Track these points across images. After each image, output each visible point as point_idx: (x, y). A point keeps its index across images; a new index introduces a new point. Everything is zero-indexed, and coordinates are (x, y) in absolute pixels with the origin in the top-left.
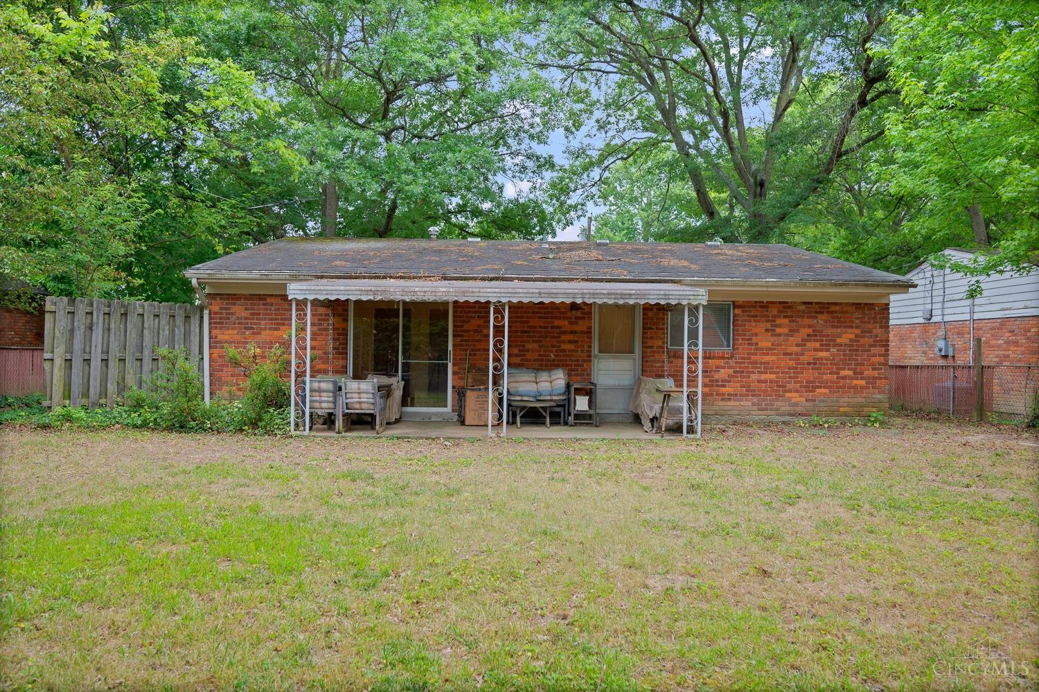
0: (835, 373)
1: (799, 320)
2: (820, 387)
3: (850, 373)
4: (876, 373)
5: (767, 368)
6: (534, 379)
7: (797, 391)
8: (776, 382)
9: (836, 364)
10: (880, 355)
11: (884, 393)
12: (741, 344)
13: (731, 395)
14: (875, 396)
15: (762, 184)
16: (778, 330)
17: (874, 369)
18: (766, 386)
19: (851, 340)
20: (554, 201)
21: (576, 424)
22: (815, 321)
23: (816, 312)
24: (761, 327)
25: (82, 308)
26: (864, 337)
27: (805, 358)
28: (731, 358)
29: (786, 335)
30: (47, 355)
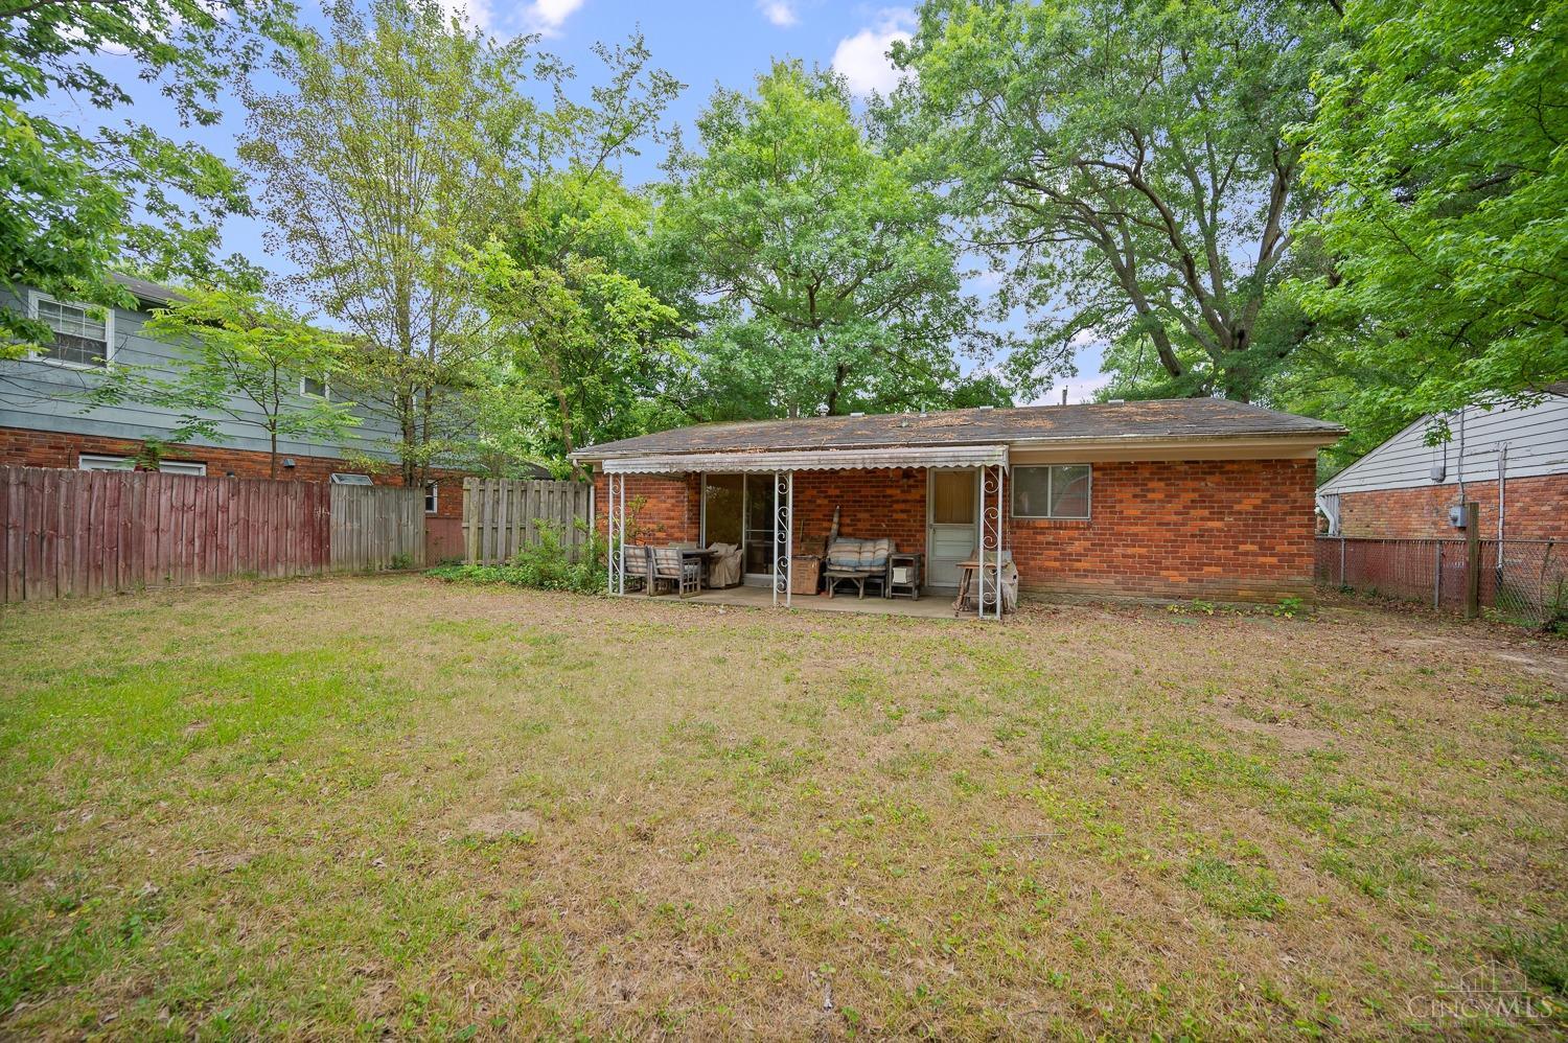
0: (1231, 548)
1: (1180, 482)
2: (1210, 565)
3: (1255, 548)
4: (1294, 549)
5: (1135, 540)
6: (857, 549)
7: (1176, 569)
8: (1147, 557)
9: (1233, 537)
10: (1301, 526)
11: (1306, 574)
12: (1101, 513)
13: (1088, 571)
14: (1292, 578)
15: (1241, 335)
16: (1150, 496)
17: (1290, 544)
18: (1134, 562)
19: (1255, 507)
20: (1017, 376)
21: (893, 597)
22: (1203, 484)
23: (1205, 473)
24: (1128, 493)
25: (490, 487)
26: (1276, 502)
27: (1188, 529)
28: (1088, 528)
29: (1160, 501)
30: (464, 525)
